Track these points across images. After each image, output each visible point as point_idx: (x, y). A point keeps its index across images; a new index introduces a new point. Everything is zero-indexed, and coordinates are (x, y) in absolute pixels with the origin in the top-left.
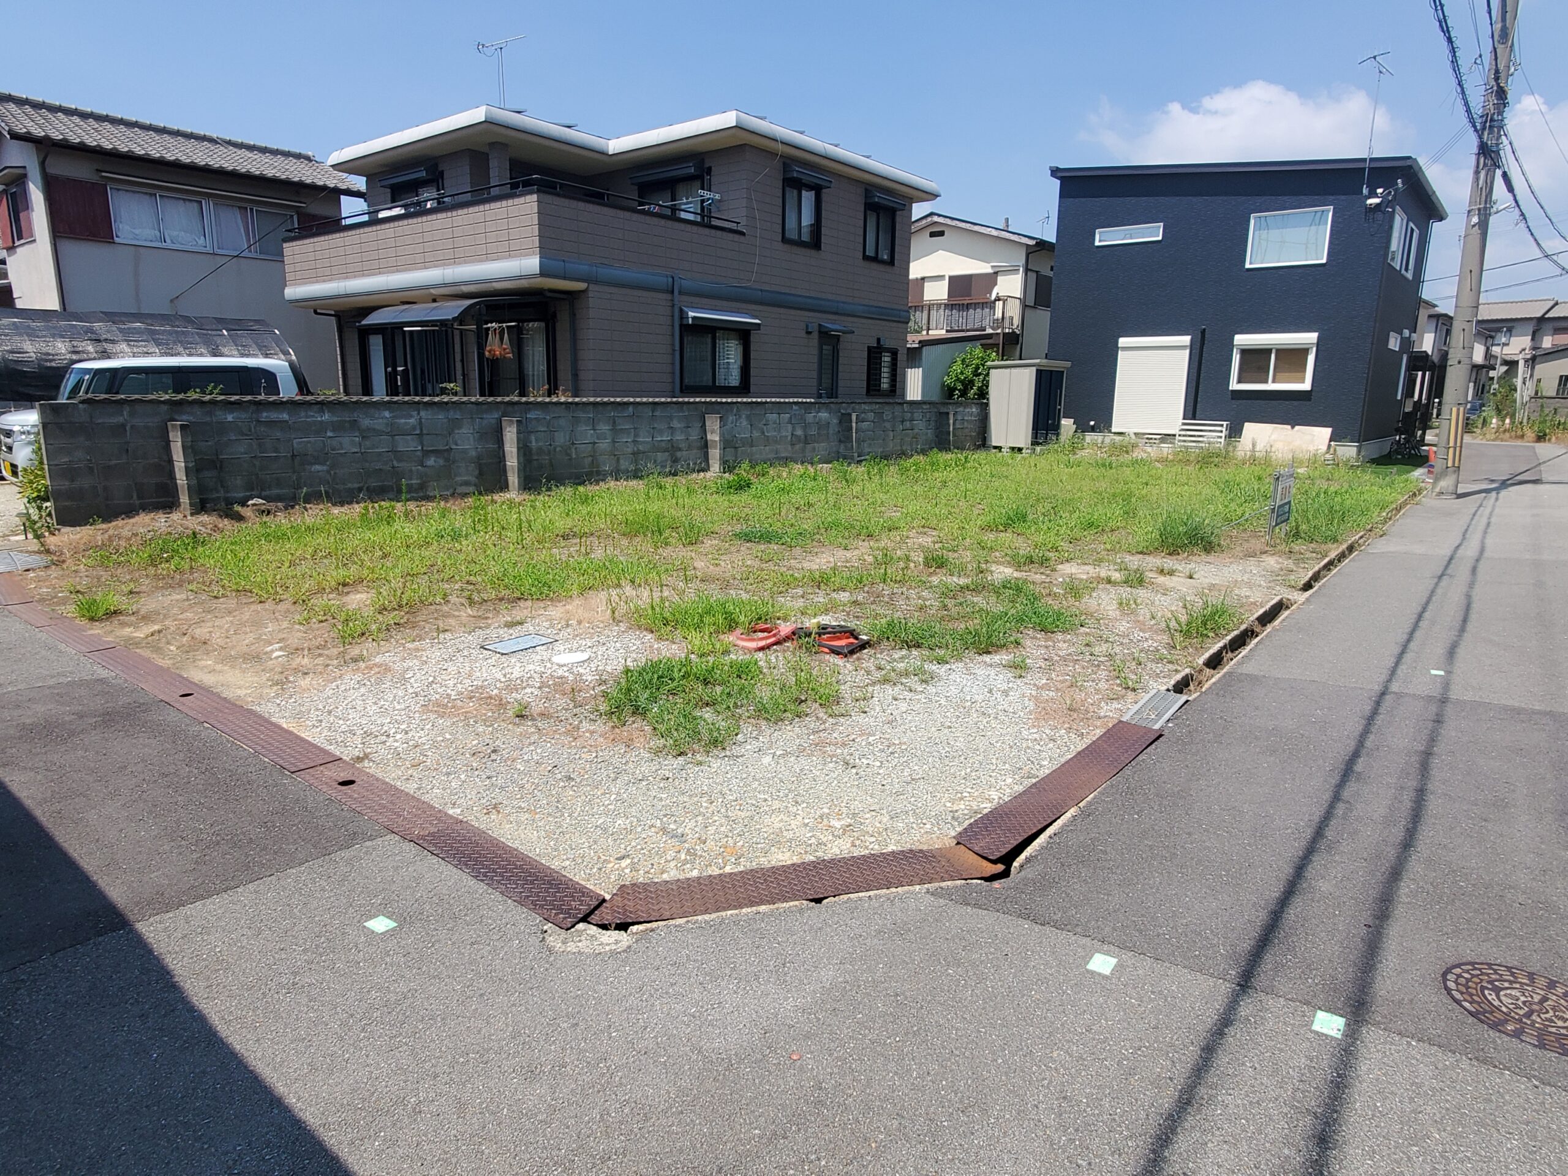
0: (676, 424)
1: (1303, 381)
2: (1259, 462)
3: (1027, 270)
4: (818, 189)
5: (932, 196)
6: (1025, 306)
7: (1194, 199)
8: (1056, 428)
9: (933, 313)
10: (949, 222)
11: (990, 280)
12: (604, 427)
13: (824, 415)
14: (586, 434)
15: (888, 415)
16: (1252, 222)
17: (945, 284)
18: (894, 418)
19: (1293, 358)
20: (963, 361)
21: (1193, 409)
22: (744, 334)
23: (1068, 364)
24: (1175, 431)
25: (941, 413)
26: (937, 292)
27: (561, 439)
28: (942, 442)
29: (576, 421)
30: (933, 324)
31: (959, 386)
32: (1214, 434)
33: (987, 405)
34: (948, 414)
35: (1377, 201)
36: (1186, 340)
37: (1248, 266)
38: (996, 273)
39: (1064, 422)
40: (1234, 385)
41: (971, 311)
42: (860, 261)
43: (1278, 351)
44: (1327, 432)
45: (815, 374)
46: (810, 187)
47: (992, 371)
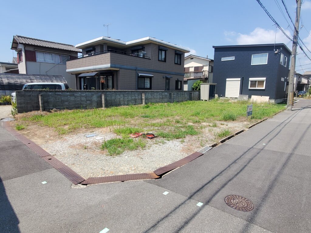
0: (136, 95)
1: (263, 87)
2: (254, 103)
3: (209, 66)
4: (165, 51)
5: (188, 52)
6: (209, 73)
7: (241, 52)
8: (214, 96)
9: (191, 74)
10: (194, 56)
11: (202, 67)
12: (122, 96)
13: (166, 93)
14: (118, 97)
15: (179, 93)
16: (252, 56)
17: (193, 69)
18: (180, 94)
19: (261, 83)
20: (196, 83)
21: (241, 93)
22: (150, 78)
23: (216, 84)
24: (238, 97)
25: (190, 93)
26: (192, 70)
27: (113, 98)
28: (191, 99)
29: (116, 94)
30: (191, 76)
31: (195, 88)
32: (245, 98)
33: (200, 92)
34: (192, 93)
35: (277, 52)
36: (240, 79)
37: (252, 65)
38: (203, 66)
39: (216, 95)
40: (249, 88)
41: (198, 73)
42: (174, 64)
43: (258, 81)
44: (268, 97)
45: (165, 86)
46: (164, 50)
47: (201, 85)
